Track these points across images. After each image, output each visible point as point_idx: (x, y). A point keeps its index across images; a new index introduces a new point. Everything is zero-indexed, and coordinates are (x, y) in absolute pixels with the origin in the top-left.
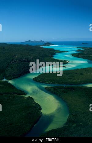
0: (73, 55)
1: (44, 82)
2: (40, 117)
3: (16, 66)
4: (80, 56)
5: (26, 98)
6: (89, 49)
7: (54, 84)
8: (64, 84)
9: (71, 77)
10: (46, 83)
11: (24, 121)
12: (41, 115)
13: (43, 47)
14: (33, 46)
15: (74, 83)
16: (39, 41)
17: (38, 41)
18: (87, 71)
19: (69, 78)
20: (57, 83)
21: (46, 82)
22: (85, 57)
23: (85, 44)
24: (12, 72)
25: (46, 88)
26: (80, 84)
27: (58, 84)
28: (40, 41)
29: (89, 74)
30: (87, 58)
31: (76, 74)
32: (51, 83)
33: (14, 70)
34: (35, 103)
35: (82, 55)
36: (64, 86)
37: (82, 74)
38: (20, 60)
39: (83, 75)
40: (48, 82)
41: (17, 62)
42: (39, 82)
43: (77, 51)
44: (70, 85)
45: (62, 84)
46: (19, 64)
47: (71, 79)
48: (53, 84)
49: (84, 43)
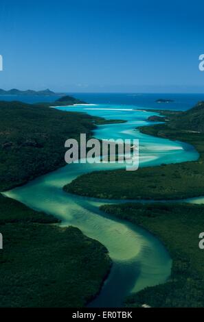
0: (142, 130)
1: (92, 195)
2: (110, 267)
3: (13, 156)
4: (161, 132)
5: (64, 230)
6: (178, 116)
7: (119, 198)
8: (142, 198)
9: (153, 184)
10: (99, 197)
11: (80, 275)
12: (112, 264)
13: (57, 107)
14: (31, 106)
15: (165, 197)
16: (40, 92)
17: (37, 90)
18: (188, 169)
19: (149, 186)
20: (125, 197)
21: (99, 195)
22: (172, 135)
23: (164, 101)
24: (5, 171)
25: (102, 209)
26: (177, 198)
27: (125, 199)
28: (44, 91)
29: (193, 175)
30: (178, 138)
31: (163, 175)
32: (110, 196)
33: (10, 167)
34: (89, 239)
35: (166, 132)
36: (143, 202)
37: (177, 176)
38: (19, 143)
39: (180, 177)
40: (102, 195)
41: (12, 147)
42: (79, 195)
43: (150, 119)
44: (157, 201)
45: (138, 199)
46: (19, 152)
47: (155, 187)
48: (116, 199)
49: (162, 99)
